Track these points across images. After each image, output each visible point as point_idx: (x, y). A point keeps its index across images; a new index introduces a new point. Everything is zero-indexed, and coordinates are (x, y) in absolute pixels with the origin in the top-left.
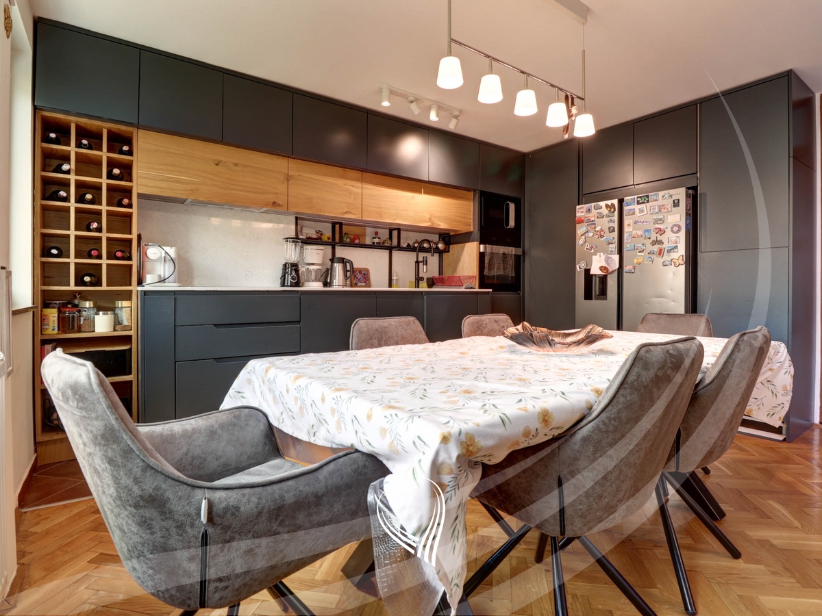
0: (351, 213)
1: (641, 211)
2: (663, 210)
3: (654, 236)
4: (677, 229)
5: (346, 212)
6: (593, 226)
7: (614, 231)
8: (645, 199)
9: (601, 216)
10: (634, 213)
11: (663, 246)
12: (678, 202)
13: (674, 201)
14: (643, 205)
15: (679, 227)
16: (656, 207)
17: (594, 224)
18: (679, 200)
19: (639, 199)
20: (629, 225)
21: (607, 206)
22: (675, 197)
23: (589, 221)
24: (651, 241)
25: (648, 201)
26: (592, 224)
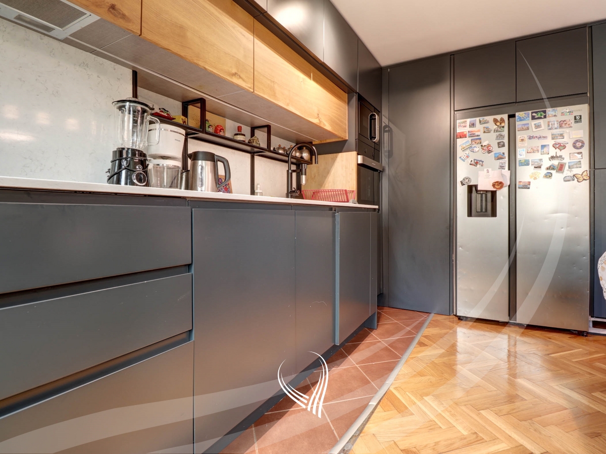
0: (240, 77)
1: (538, 126)
2: (563, 125)
3: (553, 152)
4: (580, 144)
5: (235, 74)
6: (478, 141)
7: (504, 146)
8: (541, 115)
9: (487, 131)
10: (528, 129)
11: (564, 161)
12: (581, 118)
13: (575, 117)
14: (541, 121)
15: (583, 143)
16: (556, 123)
17: (480, 139)
18: (581, 116)
19: (534, 114)
20: (522, 140)
21: (495, 121)
22: (575, 114)
23: (472, 135)
24: (550, 156)
25: (545, 117)
26: (477, 139)
